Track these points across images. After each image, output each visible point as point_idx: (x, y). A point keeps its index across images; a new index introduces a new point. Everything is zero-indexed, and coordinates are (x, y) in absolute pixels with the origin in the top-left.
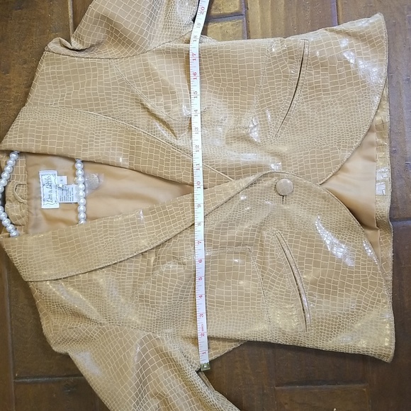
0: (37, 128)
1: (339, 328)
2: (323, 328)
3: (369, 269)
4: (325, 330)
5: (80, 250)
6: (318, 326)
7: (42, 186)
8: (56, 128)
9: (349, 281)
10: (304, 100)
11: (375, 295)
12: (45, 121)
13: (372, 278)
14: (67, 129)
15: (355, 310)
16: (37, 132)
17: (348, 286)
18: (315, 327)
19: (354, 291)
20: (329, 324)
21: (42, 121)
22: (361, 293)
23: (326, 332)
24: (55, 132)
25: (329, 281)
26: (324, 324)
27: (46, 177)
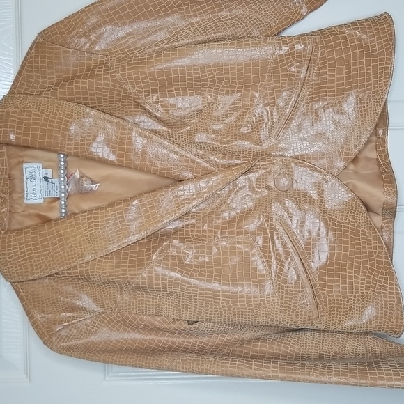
0: (19, 118)
1: (350, 310)
2: (335, 312)
3: (375, 248)
4: (337, 314)
5: (63, 245)
6: (330, 311)
7: (25, 179)
8: (38, 119)
9: (357, 262)
10: (309, 101)
11: (382, 273)
12: (28, 111)
13: (378, 257)
14: (51, 121)
15: (365, 291)
16: (18, 123)
17: (356, 267)
18: (327, 312)
19: (363, 272)
20: (341, 308)
21: (24, 111)
22: (369, 273)
23: (338, 316)
24: (38, 124)
25: (338, 264)
26: (336, 309)
27: (30, 170)
